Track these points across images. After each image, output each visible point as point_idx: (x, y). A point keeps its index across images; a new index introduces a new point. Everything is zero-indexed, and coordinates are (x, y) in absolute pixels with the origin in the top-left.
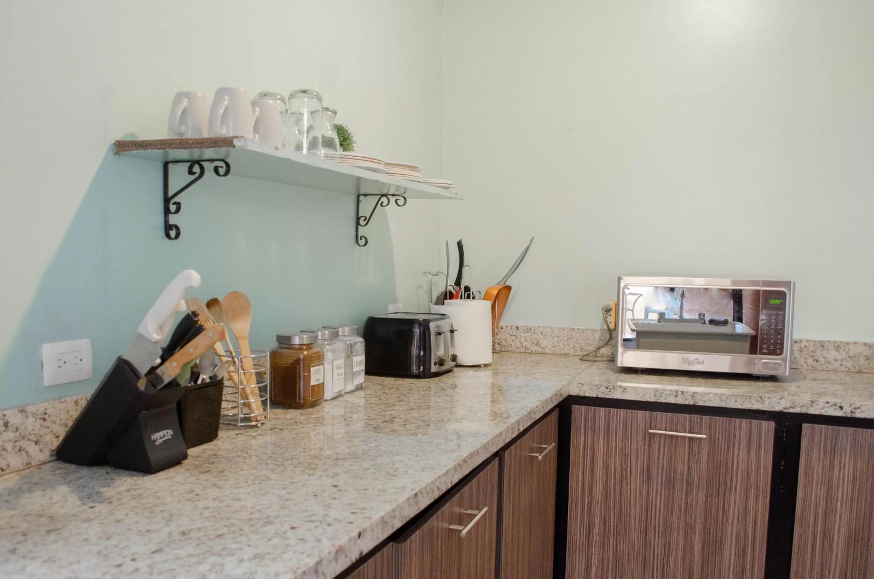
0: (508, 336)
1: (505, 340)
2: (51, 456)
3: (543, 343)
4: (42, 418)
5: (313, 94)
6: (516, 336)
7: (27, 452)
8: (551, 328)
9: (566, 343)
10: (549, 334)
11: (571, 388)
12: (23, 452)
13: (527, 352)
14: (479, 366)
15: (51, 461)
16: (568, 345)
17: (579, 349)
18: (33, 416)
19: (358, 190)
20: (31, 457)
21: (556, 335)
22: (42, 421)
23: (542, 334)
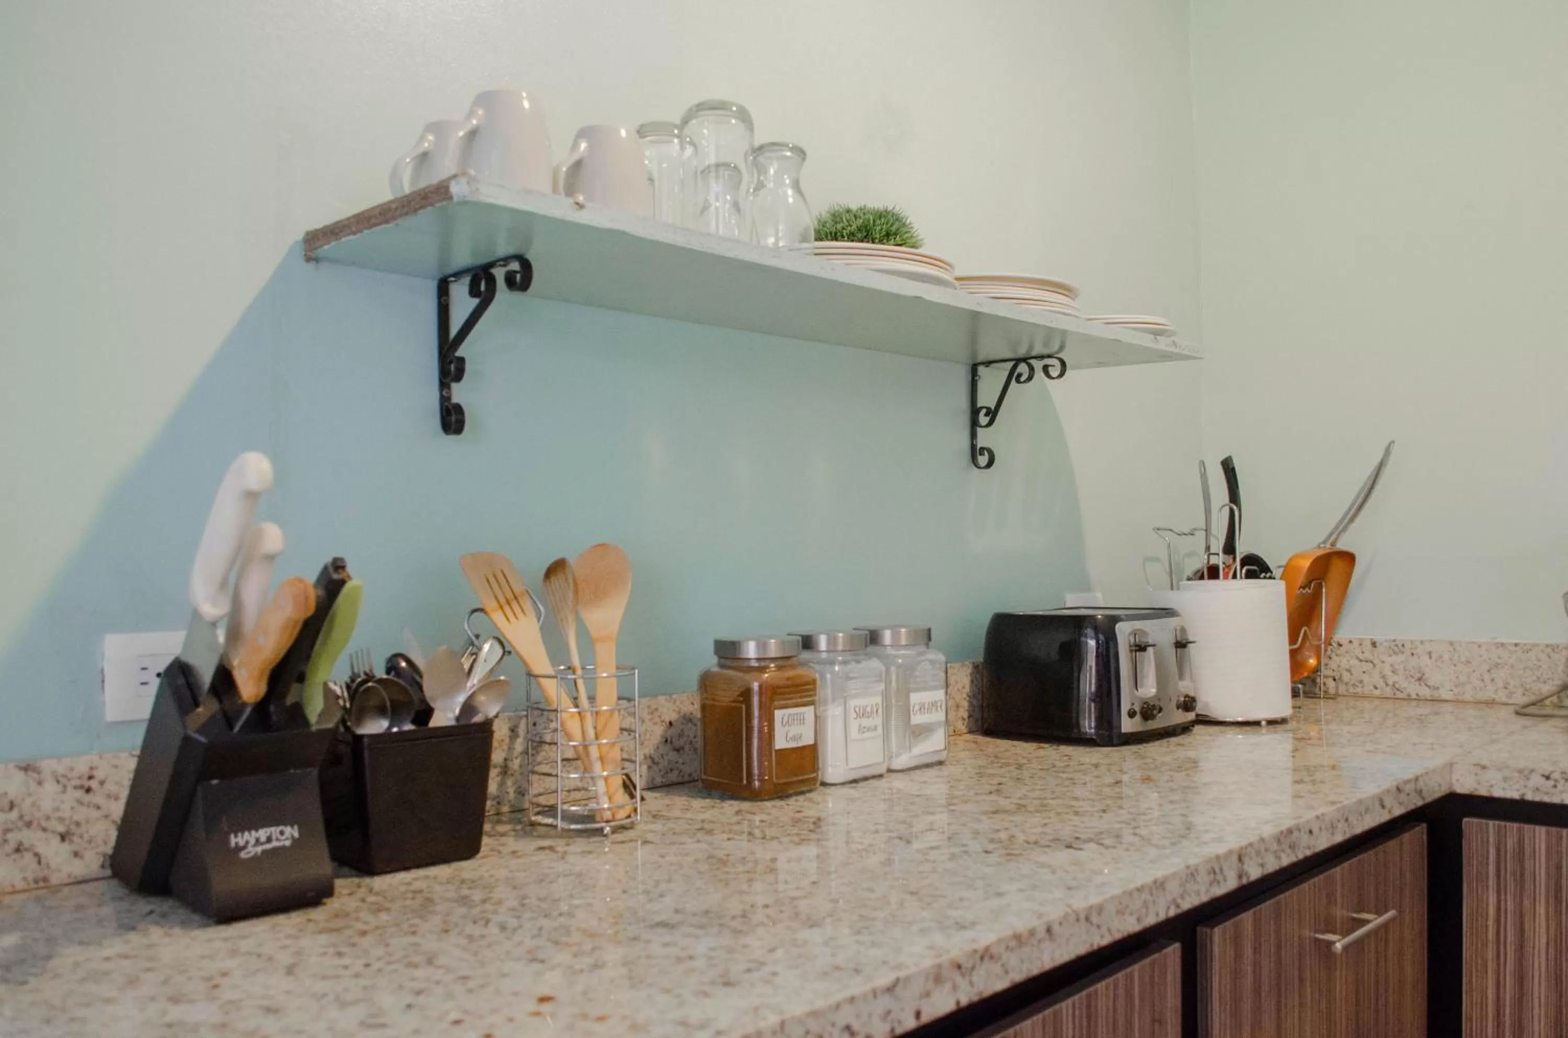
0: (1354, 662)
1: (1348, 671)
2: (103, 866)
3: (1434, 678)
4: (82, 787)
5: (731, 110)
6: (1372, 662)
7: (37, 855)
8: (1451, 644)
9: (1487, 677)
10: (1446, 657)
11: (1455, 777)
12: (28, 856)
13: (1398, 697)
14: (1257, 723)
15: (103, 878)
16: (1493, 680)
17: (1520, 691)
18: (58, 782)
19: (974, 353)
20: (48, 867)
21: (1463, 659)
22: (80, 794)
23: (1430, 657)
